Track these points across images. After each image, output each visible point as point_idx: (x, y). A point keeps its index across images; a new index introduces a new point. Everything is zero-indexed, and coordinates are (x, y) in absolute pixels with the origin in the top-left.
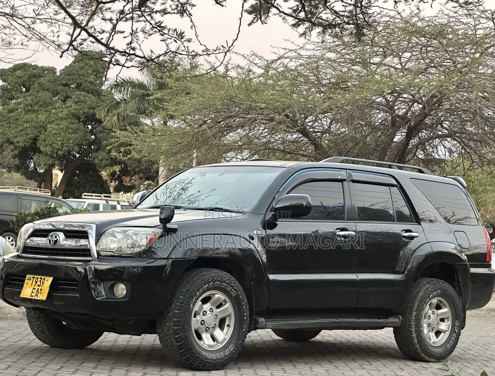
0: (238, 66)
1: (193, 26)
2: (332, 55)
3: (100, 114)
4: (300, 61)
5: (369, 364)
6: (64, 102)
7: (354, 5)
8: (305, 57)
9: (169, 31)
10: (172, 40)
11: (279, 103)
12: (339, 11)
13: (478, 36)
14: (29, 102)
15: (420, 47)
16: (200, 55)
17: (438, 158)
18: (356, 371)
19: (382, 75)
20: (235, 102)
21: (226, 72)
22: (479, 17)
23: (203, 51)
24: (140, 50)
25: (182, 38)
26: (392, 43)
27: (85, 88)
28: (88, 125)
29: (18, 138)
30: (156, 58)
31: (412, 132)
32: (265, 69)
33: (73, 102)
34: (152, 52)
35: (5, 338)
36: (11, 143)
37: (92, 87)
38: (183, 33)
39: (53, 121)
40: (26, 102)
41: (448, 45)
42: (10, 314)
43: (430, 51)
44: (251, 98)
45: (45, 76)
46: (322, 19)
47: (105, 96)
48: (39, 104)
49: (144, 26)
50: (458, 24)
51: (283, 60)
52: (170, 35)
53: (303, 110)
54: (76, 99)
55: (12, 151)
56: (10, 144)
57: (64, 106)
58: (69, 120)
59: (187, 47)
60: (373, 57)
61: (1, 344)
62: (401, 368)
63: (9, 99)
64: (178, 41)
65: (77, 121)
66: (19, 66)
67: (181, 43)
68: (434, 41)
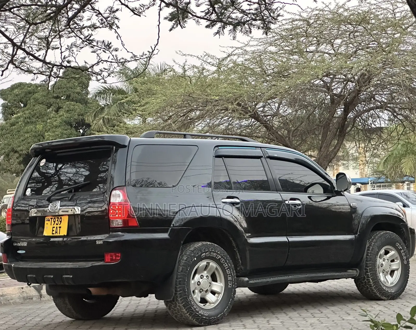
0: (194, 67)
1: (118, 36)
2: (273, 49)
3: (89, 119)
4: (246, 56)
5: (320, 312)
6: (57, 112)
7: (258, 3)
8: (251, 52)
9: (97, 43)
10: (102, 51)
11: (231, 95)
12: (246, 10)
13: (397, 18)
14: (27, 115)
15: (349, 33)
16: (129, 61)
17: (375, 127)
18: (307, 319)
19: (316, 61)
20: (193, 97)
21: (184, 72)
22: (396, 2)
23: (132, 57)
24: (76, 62)
25: (110, 48)
26: (324, 32)
27: (73, 98)
28: (79, 129)
29: (21, 147)
30: (90, 68)
31: (348, 107)
32: (218, 66)
33: (65, 112)
34: (86, 62)
35: (5, 322)
36: (16, 152)
37: (80, 97)
38: (110, 43)
39: (49, 129)
40: (24, 115)
41: (372, 29)
42: (12, 300)
43: (357, 36)
44: (206, 93)
45: (38, 92)
46: (232, 19)
47: (91, 103)
48: (36, 116)
49: (75, 40)
50: (379, 10)
51: (232, 57)
52: (99, 46)
53: (253, 98)
54: (67, 109)
55: (17, 158)
56: (14, 153)
57: (57, 116)
58: (63, 127)
59: (116, 56)
60: (309, 46)
61: (1, 327)
62: (347, 313)
63: (11, 115)
64: (106, 51)
65: (69, 127)
66: (16, 86)
67: (109, 52)
68: (360, 27)
